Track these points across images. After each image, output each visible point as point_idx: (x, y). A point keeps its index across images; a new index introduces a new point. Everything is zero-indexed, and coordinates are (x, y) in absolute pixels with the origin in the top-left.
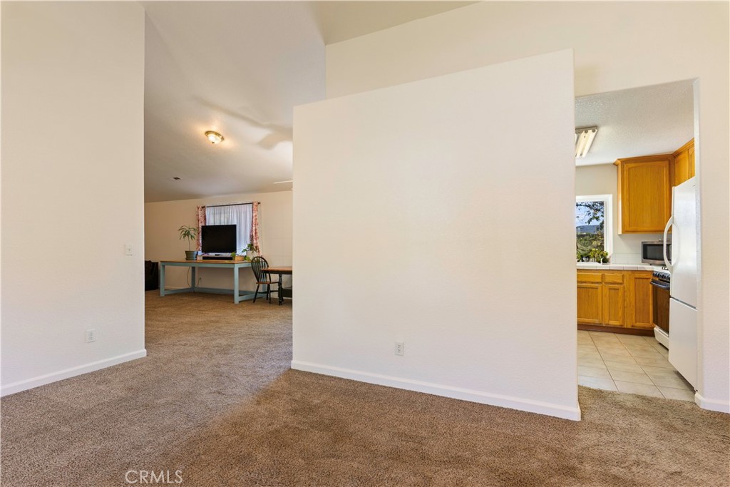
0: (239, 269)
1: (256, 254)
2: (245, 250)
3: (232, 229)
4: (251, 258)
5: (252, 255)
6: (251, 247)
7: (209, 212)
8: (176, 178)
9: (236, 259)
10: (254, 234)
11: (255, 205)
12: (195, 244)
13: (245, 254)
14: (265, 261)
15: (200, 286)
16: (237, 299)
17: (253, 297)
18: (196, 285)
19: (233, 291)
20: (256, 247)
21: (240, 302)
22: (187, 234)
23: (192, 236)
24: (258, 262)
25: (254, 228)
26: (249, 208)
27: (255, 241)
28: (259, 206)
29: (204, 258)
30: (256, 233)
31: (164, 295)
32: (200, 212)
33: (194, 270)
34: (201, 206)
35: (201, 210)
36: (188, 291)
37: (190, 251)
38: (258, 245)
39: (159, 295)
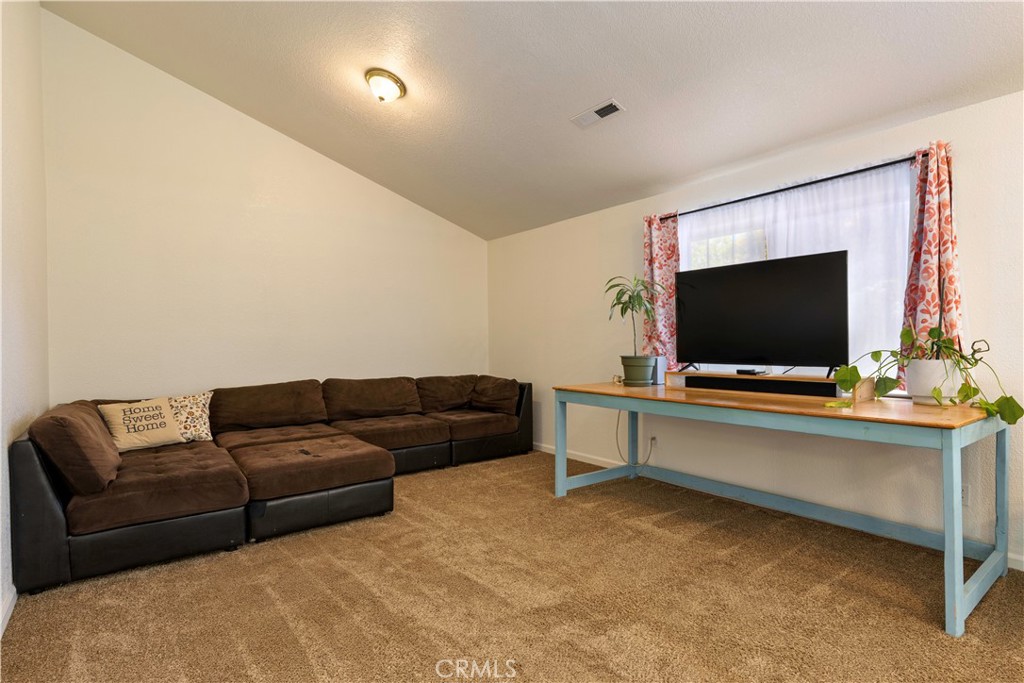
3: (828, 271)
7: (685, 229)
8: (608, 110)
15: (652, 462)
18: (641, 460)
29: (690, 382)
31: (565, 494)
32: (655, 233)
33: (634, 416)
34: (659, 216)
35: (659, 229)
36: (622, 475)
37: (635, 358)
38: (955, 333)
39: (554, 493)
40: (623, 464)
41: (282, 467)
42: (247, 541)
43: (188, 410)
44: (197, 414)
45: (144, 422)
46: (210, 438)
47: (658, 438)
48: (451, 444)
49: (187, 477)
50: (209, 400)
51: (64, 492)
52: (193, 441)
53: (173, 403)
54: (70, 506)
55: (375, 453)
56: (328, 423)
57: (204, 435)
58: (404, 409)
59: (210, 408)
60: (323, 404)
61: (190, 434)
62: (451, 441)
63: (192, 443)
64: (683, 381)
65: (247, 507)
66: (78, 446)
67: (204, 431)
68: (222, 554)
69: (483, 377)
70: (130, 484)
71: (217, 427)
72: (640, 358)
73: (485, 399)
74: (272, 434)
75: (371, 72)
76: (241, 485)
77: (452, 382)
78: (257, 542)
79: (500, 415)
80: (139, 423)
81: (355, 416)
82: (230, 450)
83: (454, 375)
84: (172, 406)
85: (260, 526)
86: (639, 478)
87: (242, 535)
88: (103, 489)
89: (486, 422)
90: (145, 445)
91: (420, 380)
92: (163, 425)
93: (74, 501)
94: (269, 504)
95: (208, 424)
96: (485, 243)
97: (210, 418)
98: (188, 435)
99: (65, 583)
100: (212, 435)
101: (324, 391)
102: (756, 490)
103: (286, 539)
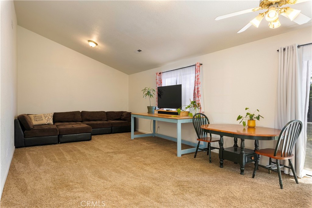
0: (182, 124)
1: (198, 111)
2: (189, 107)
3: (179, 89)
4: (194, 114)
5: (194, 112)
6: (195, 104)
7: (164, 76)
8: (139, 51)
9: (181, 114)
10: (196, 92)
11: (197, 67)
12: (153, 101)
13: (188, 110)
14: (206, 117)
16: (180, 151)
17: (195, 151)
18: (156, 132)
19: (176, 139)
20: (198, 104)
21: (182, 155)
22: (149, 93)
23: (151, 95)
24: (199, 118)
25: (196, 87)
26: (193, 70)
27: (197, 99)
28: (201, 67)
29: (159, 112)
30: (198, 92)
31: (133, 139)
32: (158, 77)
33: (154, 121)
34: (159, 72)
35: (159, 76)
36: (151, 136)
37: (150, 107)
38: (199, 102)
39: (131, 138)
40: (151, 133)
41: (66, 128)
42: (58, 143)
43: (48, 117)
44: (50, 118)
45: (38, 119)
46: (53, 124)
47: (160, 127)
48: (112, 128)
49: (46, 129)
50: (53, 115)
51: (24, 129)
52: (49, 124)
53: (45, 115)
54: (25, 132)
55: (87, 127)
56: (82, 122)
57: (51, 123)
58: (101, 119)
59: (53, 117)
60: (81, 117)
61: (48, 122)
62: (112, 127)
63: (48, 124)
64: (157, 112)
65: (59, 136)
66: (26, 121)
67: (51, 122)
68: (53, 145)
69: (125, 112)
70: (36, 129)
71: (54, 121)
72: (151, 107)
73: (123, 117)
74: (67, 123)
75: (89, 41)
76: (57, 131)
77: (116, 113)
78: (60, 143)
79: (126, 121)
80: (37, 119)
81: (89, 120)
82: (56, 126)
83: (117, 111)
84: (44, 116)
85: (61, 140)
86: (155, 137)
87: (57, 142)
88: (30, 130)
89: (122, 123)
90: (38, 124)
91: (107, 112)
92: (42, 120)
93: (25, 131)
94: (63, 136)
95: (52, 120)
96: (128, 75)
97: (53, 119)
98: (48, 123)
99: (24, 147)
100: (53, 123)
101: (81, 114)
102: (173, 138)
103: (67, 143)
